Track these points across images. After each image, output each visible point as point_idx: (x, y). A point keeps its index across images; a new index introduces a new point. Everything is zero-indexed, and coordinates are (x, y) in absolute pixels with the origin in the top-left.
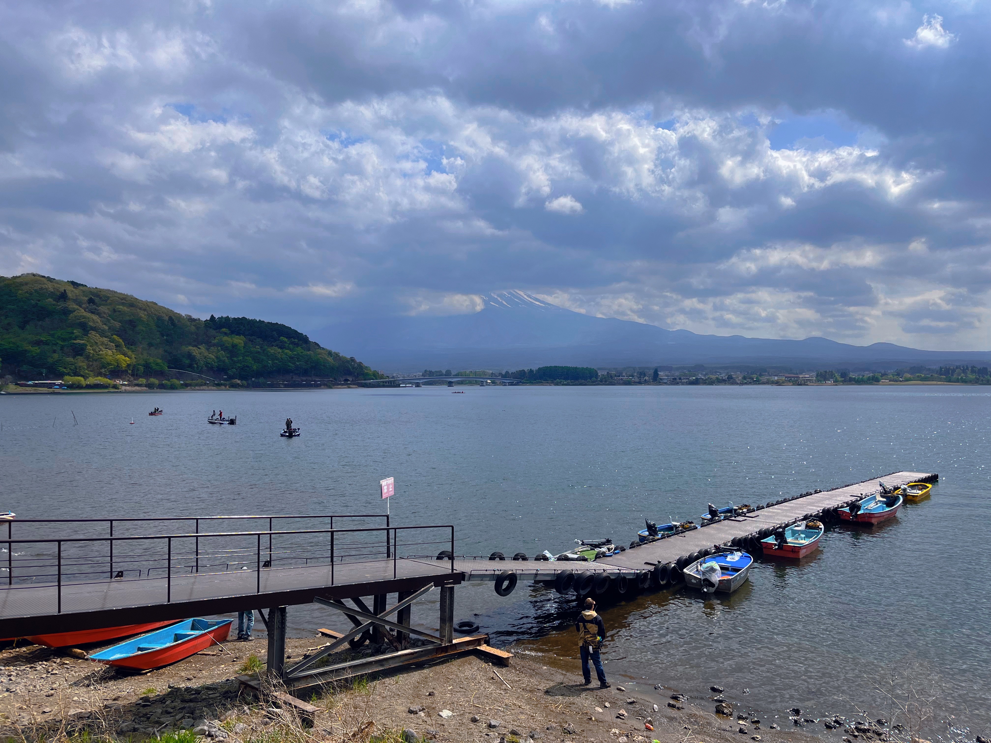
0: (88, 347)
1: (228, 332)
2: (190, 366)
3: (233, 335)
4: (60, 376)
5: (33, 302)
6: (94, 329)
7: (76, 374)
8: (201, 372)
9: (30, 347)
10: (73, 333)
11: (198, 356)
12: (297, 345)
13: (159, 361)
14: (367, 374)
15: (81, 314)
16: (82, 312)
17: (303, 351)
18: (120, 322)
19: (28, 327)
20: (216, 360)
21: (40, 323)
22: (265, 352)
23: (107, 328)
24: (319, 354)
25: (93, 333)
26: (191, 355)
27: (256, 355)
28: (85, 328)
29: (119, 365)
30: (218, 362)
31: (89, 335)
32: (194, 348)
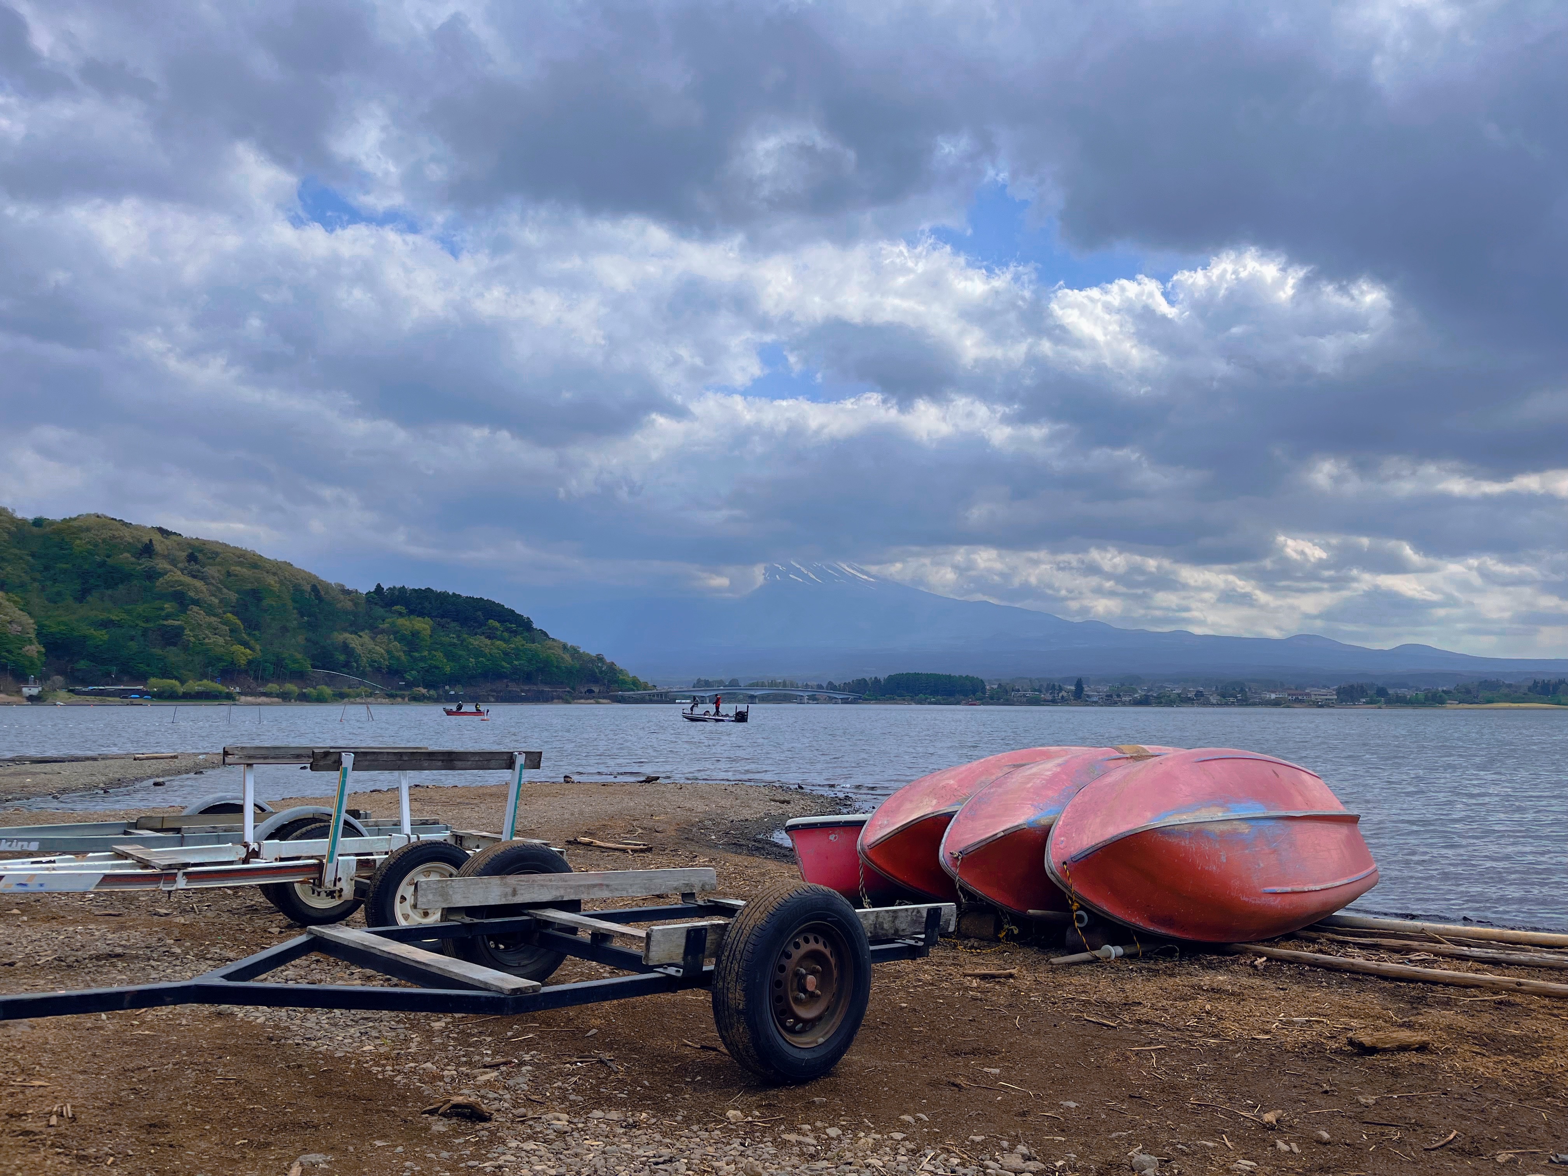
0: (187, 632)
1: (405, 611)
2: (347, 665)
3: (412, 617)
4: (142, 678)
5: (98, 558)
6: (196, 602)
7: (165, 674)
8: (363, 675)
9: (92, 631)
10: (162, 609)
11: (359, 650)
12: (515, 633)
13: (299, 656)
14: (624, 682)
15: (176, 578)
16: (178, 576)
17: (524, 642)
18: (238, 592)
19: (89, 598)
20: (386, 655)
21: (109, 592)
22: (465, 643)
23: (217, 601)
24: (549, 648)
25: (196, 608)
26: (348, 647)
27: (450, 648)
28: (182, 600)
29: (235, 662)
30: (390, 659)
31: (188, 612)
32: (353, 636)
